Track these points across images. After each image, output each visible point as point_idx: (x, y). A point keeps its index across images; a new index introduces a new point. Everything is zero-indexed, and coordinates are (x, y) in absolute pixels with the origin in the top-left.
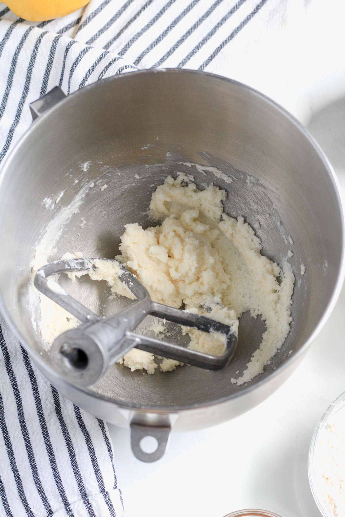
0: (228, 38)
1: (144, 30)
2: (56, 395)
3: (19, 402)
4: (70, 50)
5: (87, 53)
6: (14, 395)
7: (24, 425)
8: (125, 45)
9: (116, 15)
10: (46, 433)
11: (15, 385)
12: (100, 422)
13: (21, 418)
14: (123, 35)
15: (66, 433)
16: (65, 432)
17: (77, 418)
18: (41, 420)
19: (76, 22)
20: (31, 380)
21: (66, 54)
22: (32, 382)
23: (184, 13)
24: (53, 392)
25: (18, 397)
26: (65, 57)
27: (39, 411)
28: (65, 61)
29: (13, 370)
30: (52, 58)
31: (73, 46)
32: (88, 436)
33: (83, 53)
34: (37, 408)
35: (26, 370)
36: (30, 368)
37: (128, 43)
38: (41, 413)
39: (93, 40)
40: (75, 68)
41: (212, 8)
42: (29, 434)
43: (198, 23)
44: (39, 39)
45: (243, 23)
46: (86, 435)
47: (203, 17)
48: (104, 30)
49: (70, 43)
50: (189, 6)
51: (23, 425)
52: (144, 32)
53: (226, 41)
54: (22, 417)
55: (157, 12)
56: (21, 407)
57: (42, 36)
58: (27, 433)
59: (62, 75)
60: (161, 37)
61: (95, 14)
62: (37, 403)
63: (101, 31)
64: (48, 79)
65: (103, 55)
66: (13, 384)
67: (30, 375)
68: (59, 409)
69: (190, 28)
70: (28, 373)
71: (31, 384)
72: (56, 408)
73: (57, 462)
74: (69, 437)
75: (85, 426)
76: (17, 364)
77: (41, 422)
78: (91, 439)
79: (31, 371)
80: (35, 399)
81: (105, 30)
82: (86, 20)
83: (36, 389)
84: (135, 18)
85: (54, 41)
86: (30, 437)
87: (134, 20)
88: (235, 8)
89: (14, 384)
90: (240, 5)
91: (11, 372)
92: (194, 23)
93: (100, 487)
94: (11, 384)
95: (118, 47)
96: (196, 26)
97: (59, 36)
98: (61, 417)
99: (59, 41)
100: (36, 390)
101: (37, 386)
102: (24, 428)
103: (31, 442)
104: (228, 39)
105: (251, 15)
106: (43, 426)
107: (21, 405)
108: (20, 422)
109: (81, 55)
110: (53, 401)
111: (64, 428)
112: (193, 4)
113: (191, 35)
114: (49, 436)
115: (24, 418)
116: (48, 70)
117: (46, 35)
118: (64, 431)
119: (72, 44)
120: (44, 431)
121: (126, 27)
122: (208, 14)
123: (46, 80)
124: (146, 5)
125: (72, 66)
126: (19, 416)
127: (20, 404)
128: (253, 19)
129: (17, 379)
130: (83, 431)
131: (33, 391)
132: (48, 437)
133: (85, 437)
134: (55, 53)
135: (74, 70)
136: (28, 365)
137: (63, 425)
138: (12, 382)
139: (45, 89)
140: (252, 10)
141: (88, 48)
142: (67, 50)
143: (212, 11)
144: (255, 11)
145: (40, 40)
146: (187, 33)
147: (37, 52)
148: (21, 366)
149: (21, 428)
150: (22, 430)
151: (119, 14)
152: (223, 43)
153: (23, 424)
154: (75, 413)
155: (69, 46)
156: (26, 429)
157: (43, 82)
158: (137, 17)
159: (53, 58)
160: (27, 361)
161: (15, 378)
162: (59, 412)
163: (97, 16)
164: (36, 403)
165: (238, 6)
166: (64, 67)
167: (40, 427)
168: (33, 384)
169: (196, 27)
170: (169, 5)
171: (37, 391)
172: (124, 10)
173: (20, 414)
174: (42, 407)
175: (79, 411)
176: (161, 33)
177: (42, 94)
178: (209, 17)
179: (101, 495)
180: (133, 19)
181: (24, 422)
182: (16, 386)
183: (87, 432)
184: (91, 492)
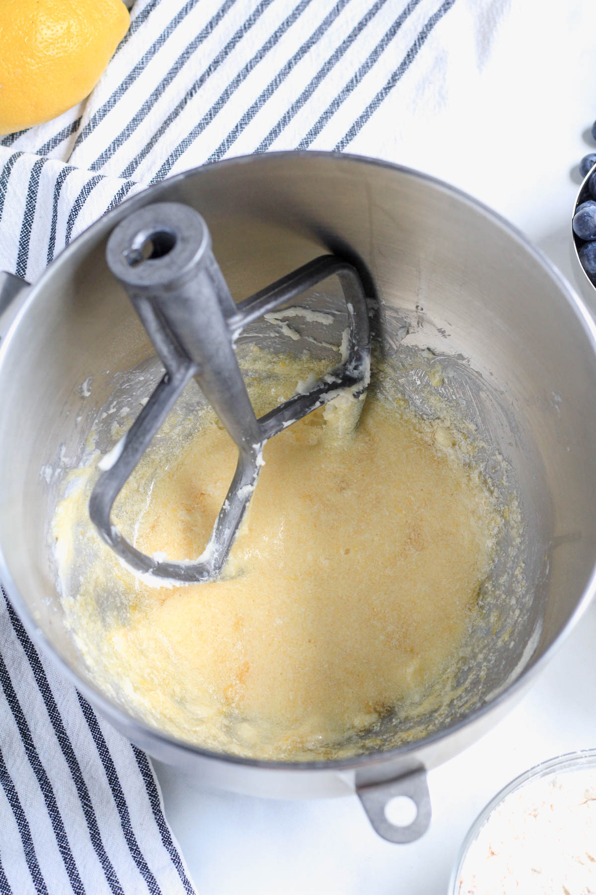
0: (346, 137)
1: (193, 135)
2: (90, 811)
3: (24, 830)
4: (64, 185)
5: (94, 188)
6: (15, 817)
7: (37, 872)
8: (163, 164)
9: (143, 110)
10: (78, 884)
11: (14, 800)
12: (172, 854)
13: (30, 859)
14: (156, 147)
15: (114, 880)
16: (111, 879)
17: (131, 851)
18: (68, 860)
19: (71, 129)
20: (43, 788)
21: (57, 193)
22: (45, 791)
23: (264, 98)
24: (83, 807)
25: (23, 821)
26: (56, 198)
27: (62, 844)
28: (57, 205)
29: (8, 771)
30: (32, 200)
31: (68, 177)
32: (153, 883)
33: (88, 189)
34: (57, 838)
35: (32, 770)
36: (39, 765)
37: (168, 161)
38: (65, 848)
39: (104, 159)
40: (76, 217)
41: (312, 84)
42: (48, 888)
43: (290, 113)
44: (6, 168)
45: (370, 107)
46: (150, 880)
47: (298, 102)
48: (122, 140)
49: (63, 171)
50: (272, 85)
51: (35, 873)
52: (194, 137)
53: (342, 142)
54: (32, 857)
55: (216, 98)
56: (30, 839)
57: (11, 162)
58: (43, 886)
59: (54, 230)
60: (226, 144)
61: (104, 111)
62: (57, 830)
63: (118, 142)
64: (29, 239)
65: (124, 189)
66: (10, 798)
67: (40, 780)
68: (96, 837)
69: (275, 123)
70: (35, 775)
71: (43, 796)
72: (91, 836)
74: (119, 887)
75: (146, 864)
76: (15, 761)
77: (68, 865)
78: (159, 888)
79: (41, 772)
80: (52, 823)
81: (124, 139)
82: (89, 125)
83: (52, 804)
84: (176, 113)
85: (33, 169)
87: (176, 117)
88: (355, 82)
89: (12, 798)
90: (363, 76)
91: (5, 776)
92: (283, 115)
94: (7, 798)
95: (149, 169)
96: (287, 119)
97: (42, 159)
98: (103, 851)
99: (43, 169)
100: (53, 806)
101: (55, 798)
102: (38, 878)
104: (345, 139)
105: (383, 91)
106: (71, 871)
107: (28, 835)
108: (29, 867)
109: (84, 192)
110: (85, 824)
111: (110, 873)
112: (278, 79)
113: (279, 136)
114: (83, 888)
115: (36, 859)
116: (27, 223)
117: (19, 160)
118: (109, 878)
119: (66, 173)
120: (75, 880)
121: (161, 131)
122: (306, 96)
123: (25, 241)
124: (194, 88)
125: (69, 214)
126: (26, 855)
127: (26, 834)
128: (387, 99)
129: (17, 789)
130: (143, 873)
131: (48, 807)
132: (82, 890)
133: (149, 886)
134: (37, 192)
135: (73, 221)
136: (34, 761)
137: (107, 866)
138: (9, 795)
139: (25, 258)
140: (384, 84)
141: (95, 179)
142: (59, 185)
143: (314, 91)
144: (390, 85)
145: (9, 169)
146: (271, 134)
147: (6, 192)
148: (22, 762)
149: (33, 878)
150: (34, 881)
151: (147, 107)
153: (36, 870)
154: (127, 841)
155: (61, 177)
156: (41, 879)
157: (21, 245)
158: (179, 112)
159: (34, 200)
160: (33, 753)
161: (14, 786)
162: (98, 842)
163: (109, 115)
164: (54, 829)
165: (358, 78)
166: (55, 216)
167: (67, 873)
168: (46, 796)
169: (287, 121)
170: (235, 85)
171: (55, 807)
172: (156, 99)
173: (29, 851)
174: (66, 836)
175: (132, 837)
176: (225, 137)
177: (20, 266)
178: (308, 101)
180: (173, 117)
181: (36, 866)
182: (16, 802)
183: (151, 876)
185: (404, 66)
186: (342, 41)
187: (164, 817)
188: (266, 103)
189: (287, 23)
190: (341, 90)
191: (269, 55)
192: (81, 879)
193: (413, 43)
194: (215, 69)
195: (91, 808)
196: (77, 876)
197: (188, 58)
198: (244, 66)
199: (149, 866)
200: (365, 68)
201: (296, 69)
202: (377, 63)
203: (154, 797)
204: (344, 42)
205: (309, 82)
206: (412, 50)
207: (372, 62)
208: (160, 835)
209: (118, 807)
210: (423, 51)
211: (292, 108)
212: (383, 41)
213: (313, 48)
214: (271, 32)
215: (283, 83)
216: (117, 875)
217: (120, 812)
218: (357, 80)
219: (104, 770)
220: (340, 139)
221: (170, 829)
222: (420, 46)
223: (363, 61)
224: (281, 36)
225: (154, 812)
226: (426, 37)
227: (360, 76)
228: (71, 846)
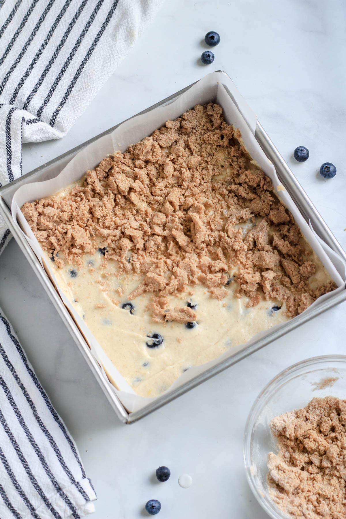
38: (7, 430)
41: (65, 35)
42: (2, 450)
47: (60, 45)
69: (51, 57)
73: (30, 467)
78: (55, 442)
86: (3, 452)
92: (54, 53)
93: (71, 480)
96: (56, 54)
98: (26, 427)
103: (5, 455)
105: (100, 33)
106: (12, 440)
111: (30, 437)
112: (49, 37)
114: (19, 447)
118: (30, 440)
122: (63, 41)
124: (9, 47)
130: (47, 435)
133: (50, 441)
137: (29, 435)
140: (99, 29)
143: (66, 38)
144: (102, 30)
146: (49, 63)
152: (83, 63)
179: (73, 486)
184: (64, 485)
185: (108, 20)
186: (76, 13)
187: (53, 407)
188: (45, 49)
189: (48, 8)
190: (79, 36)
191: (42, 26)
192: (18, 443)
193: (111, 8)
194: (17, 37)
195: (17, 409)
196: (15, 442)
197: (3, 33)
198: (31, 33)
199: (49, 431)
200: (89, 24)
201: (56, 30)
202: (94, 20)
203: (46, 398)
204: (77, 13)
205: (63, 35)
206: (110, 12)
207: (92, 20)
208: (52, 416)
209: (30, 405)
210: (116, 11)
211: (58, 49)
212: (95, 9)
213: (63, 18)
214: (41, 14)
215: (51, 38)
216: (34, 438)
217: (32, 408)
218: (86, 30)
219: (21, 389)
220: (83, 59)
221: (56, 412)
222: (114, 9)
223: (88, 20)
224: (46, 15)
225: (47, 405)
226: (116, 5)
227: (87, 28)
228: (10, 428)
